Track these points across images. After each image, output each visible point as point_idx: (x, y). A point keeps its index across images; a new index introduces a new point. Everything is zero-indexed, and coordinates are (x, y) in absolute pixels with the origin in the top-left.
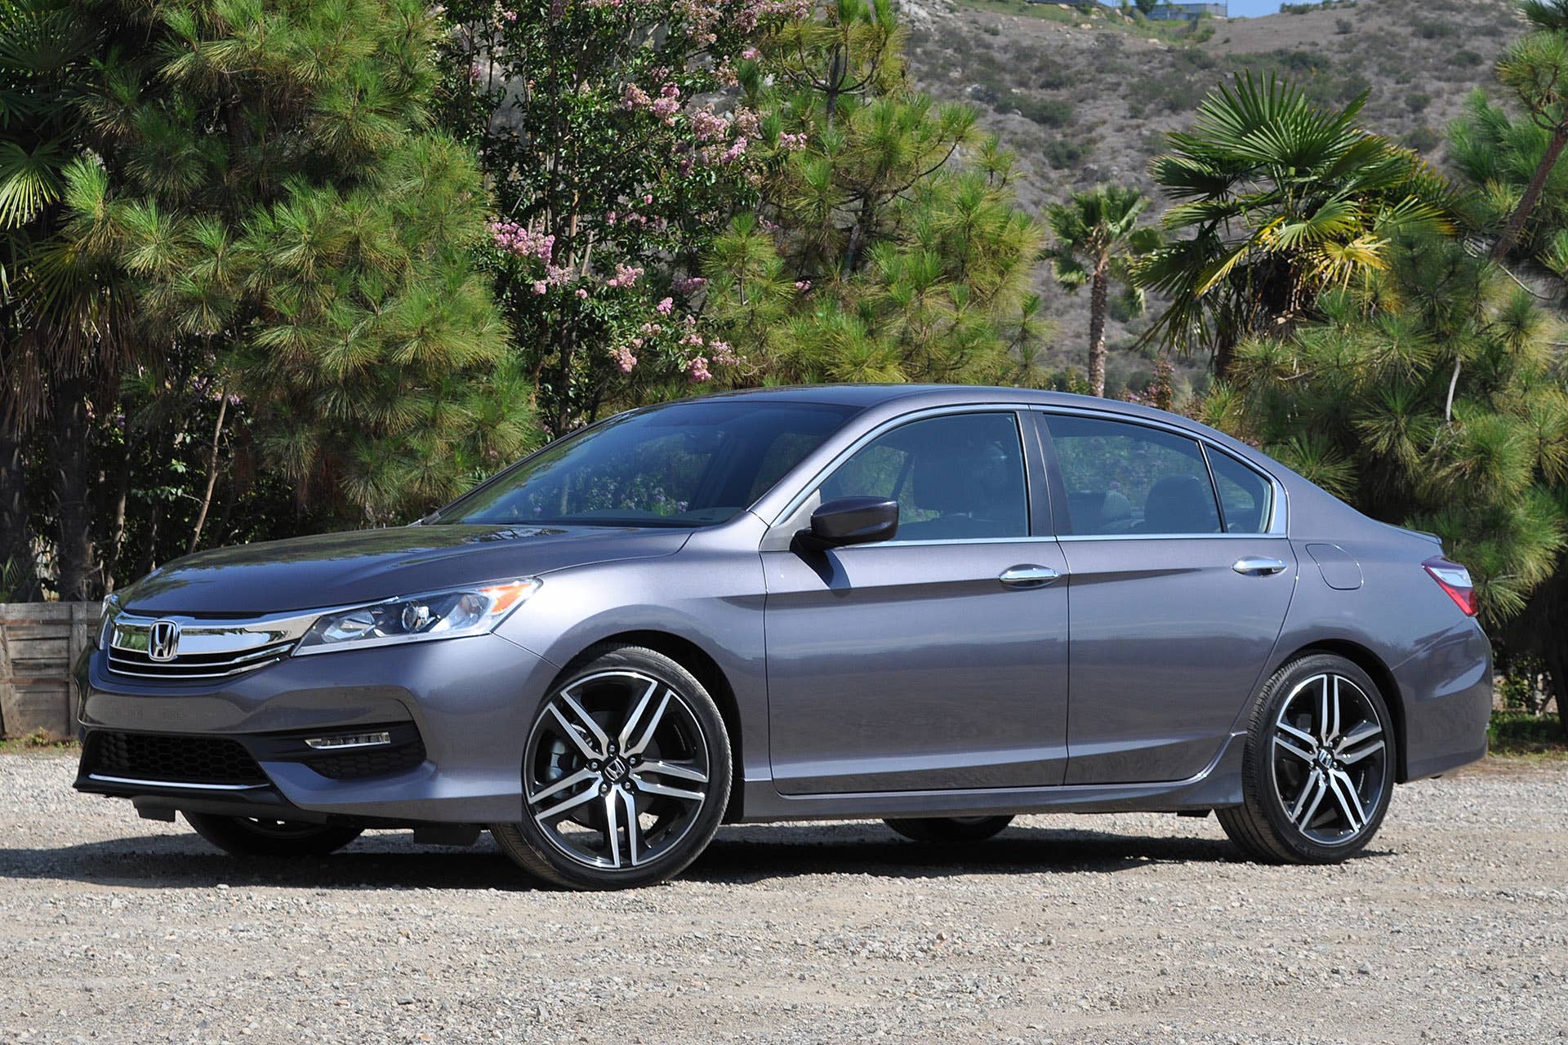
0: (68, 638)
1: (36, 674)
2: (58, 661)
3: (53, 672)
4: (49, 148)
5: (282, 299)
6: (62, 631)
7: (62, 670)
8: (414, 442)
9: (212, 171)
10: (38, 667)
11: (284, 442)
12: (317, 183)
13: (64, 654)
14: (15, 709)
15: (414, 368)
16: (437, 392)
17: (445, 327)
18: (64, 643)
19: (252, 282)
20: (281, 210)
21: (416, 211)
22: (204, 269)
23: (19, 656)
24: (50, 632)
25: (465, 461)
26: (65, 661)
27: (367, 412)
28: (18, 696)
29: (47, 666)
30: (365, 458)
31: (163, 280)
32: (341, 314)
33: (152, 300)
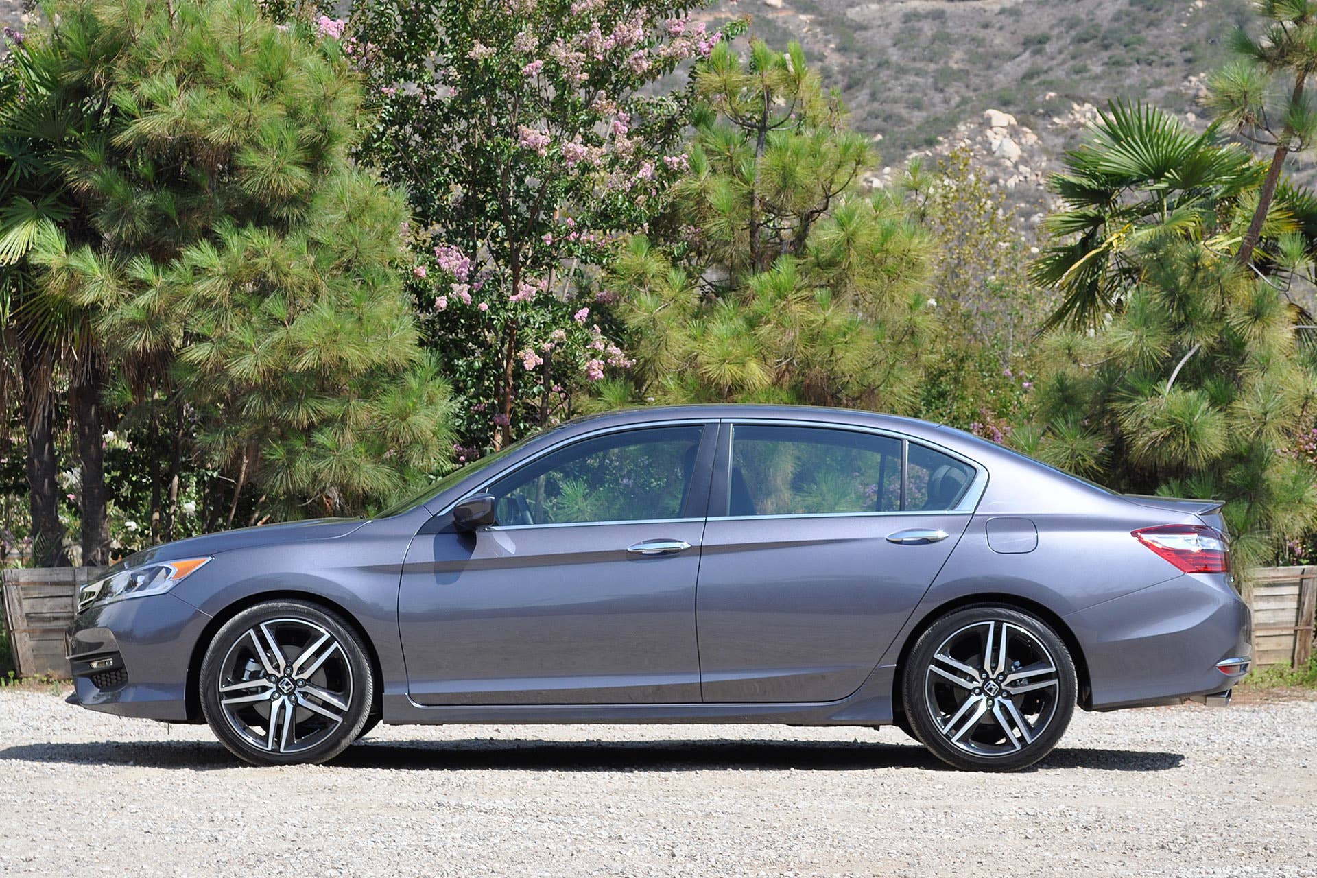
0: (72, 596)
1: (47, 625)
2: (65, 615)
3: (61, 623)
6: (67, 591)
7: (68, 622)
10: (49, 620)
13: (70, 609)
14: (30, 653)
18: (69, 600)
22: (143, 300)
23: (32, 611)
24: (58, 591)
26: (71, 614)
28: (32, 643)
29: (56, 619)
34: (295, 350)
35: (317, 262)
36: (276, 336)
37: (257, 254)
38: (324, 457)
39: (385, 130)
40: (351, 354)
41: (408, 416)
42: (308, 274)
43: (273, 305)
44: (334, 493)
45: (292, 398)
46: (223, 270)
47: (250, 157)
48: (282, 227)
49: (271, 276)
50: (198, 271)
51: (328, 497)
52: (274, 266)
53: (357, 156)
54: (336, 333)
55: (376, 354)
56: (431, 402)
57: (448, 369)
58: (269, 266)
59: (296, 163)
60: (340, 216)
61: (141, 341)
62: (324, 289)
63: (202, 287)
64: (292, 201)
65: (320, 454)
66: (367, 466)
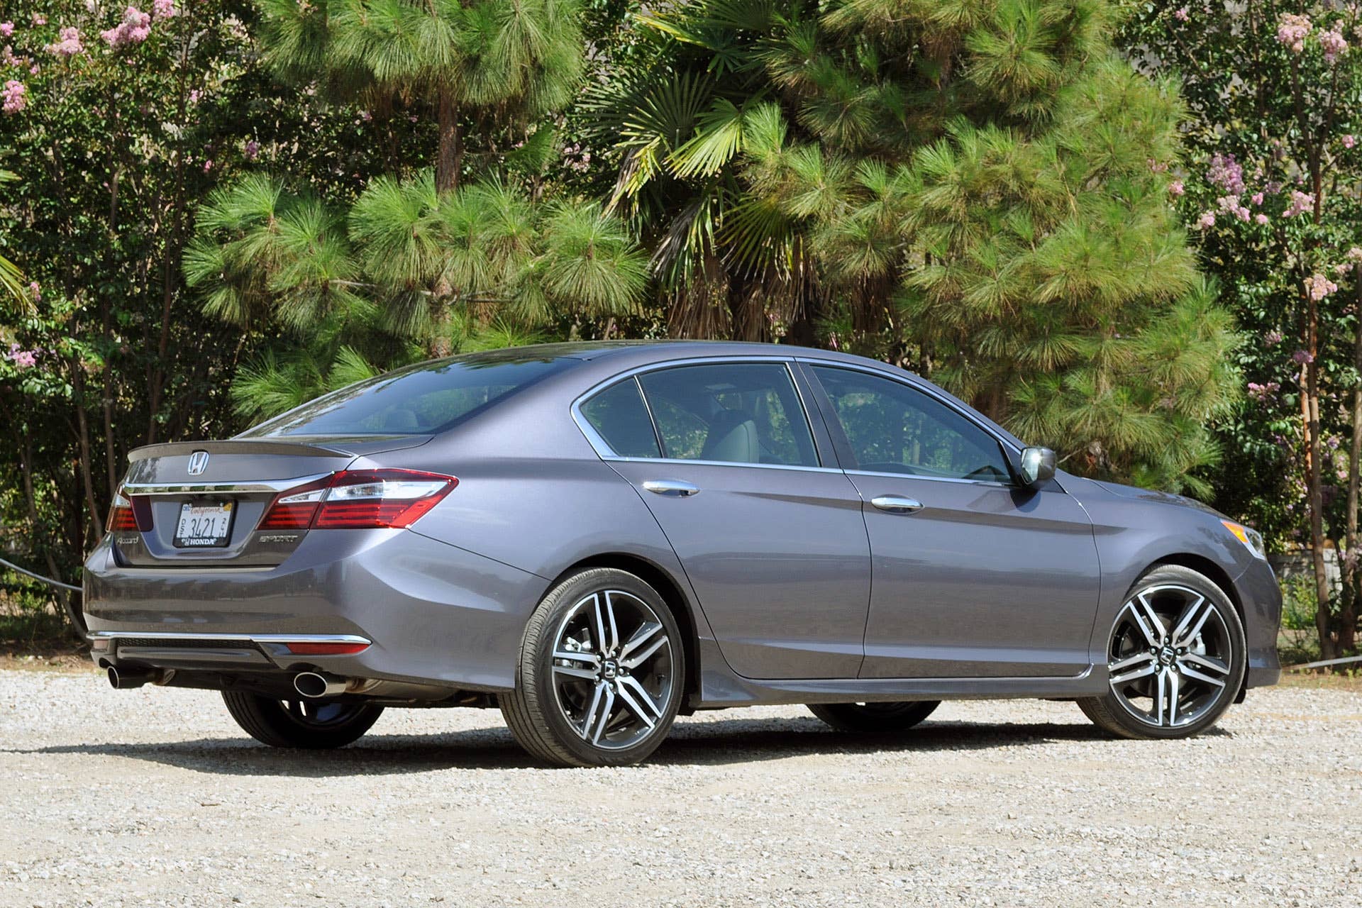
34: (1041, 278)
35: (1069, 171)
36: (1020, 261)
37: (998, 160)
38: (1078, 405)
39: (1156, 11)
40: (1104, 281)
41: (1177, 354)
42: (1057, 185)
43: (1018, 222)
44: (1097, 448)
45: (1035, 335)
46: (957, 178)
47: (985, 43)
48: (1027, 127)
49: (1013, 185)
50: (930, 180)
51: (1090, 455)
52: (1017, 175)
53: (1119, 42)
54: (1086, 257)
55: (1136, 283)
56: (1208, 336)
57: (1228, 296)
58: (1010, 174)
59: (1038, 49)
60: (1091, 115)
61: (862, 264)
62: (1072, 204)
63: (934, 197)
64: (1034, 93)
65: (1075, 400)
66: (1132, 416)
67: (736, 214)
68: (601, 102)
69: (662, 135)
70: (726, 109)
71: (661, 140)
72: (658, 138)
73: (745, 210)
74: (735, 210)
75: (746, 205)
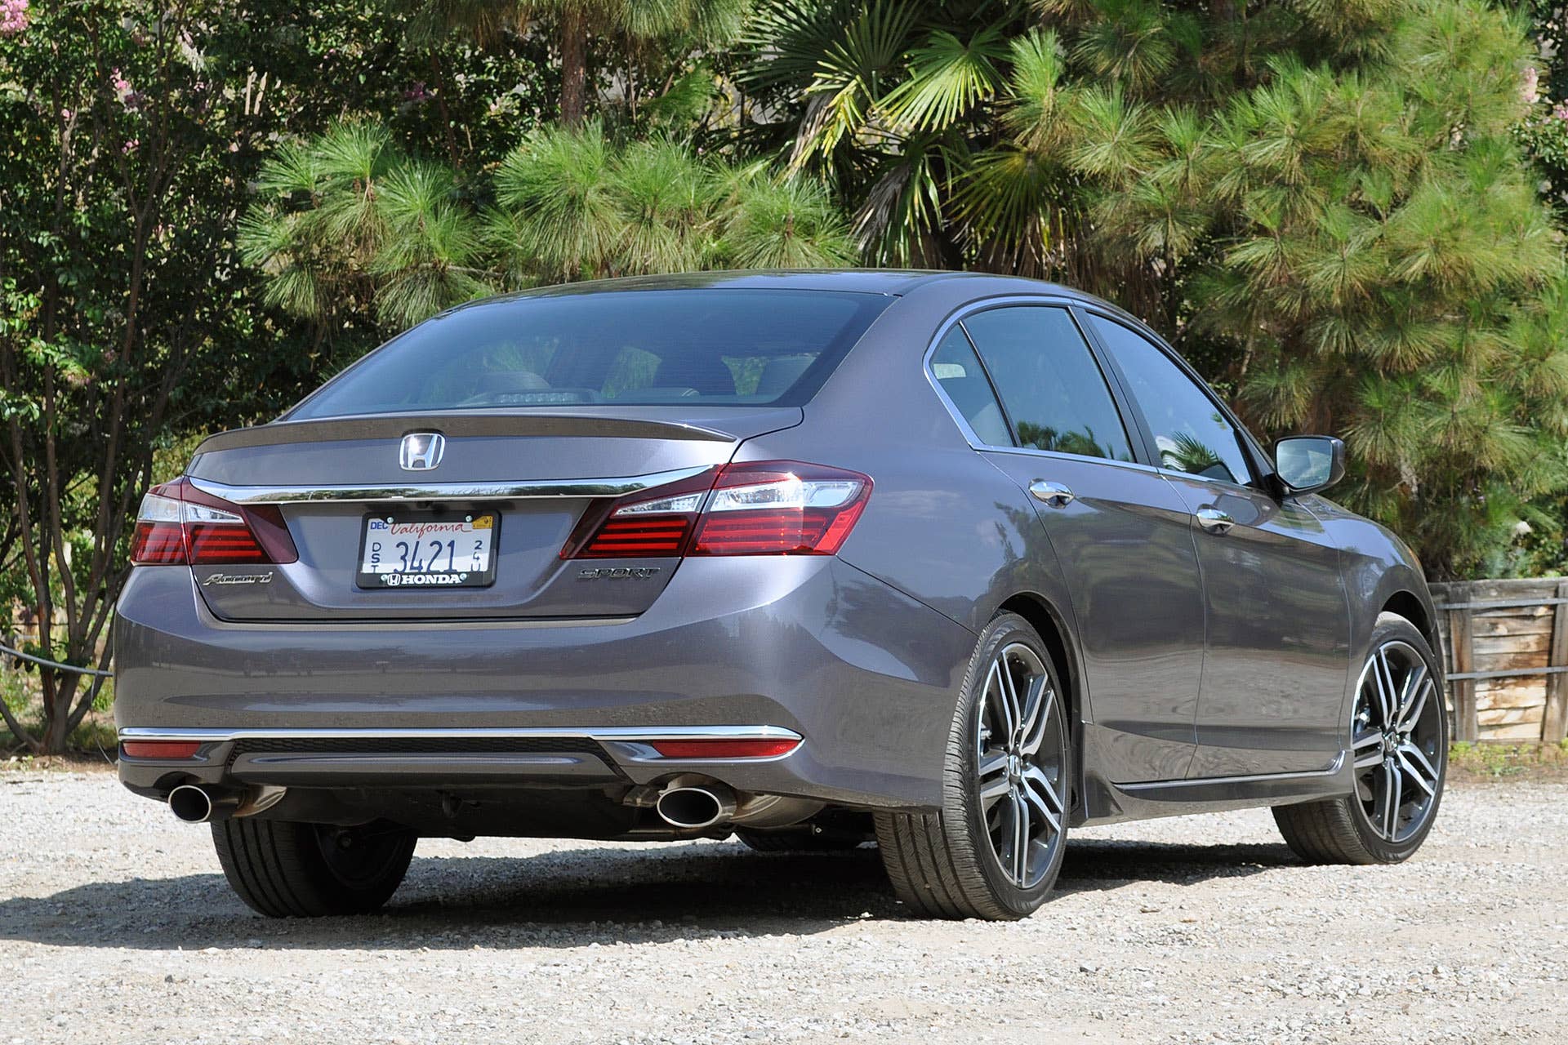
4: (989, 35)
5: (1259, 207)
8: (1436, 382)
9: (1182, 53)
11: (1273, 383)
12: (1310, 62)
15: (1428, 286)
16: (1466, 317)
17: (1464, 234)
19: (1225, 187)
20: (1262, 96)
21: (1437, 92)
25: (1501, 404)
27: (1373, 344)
30: (1372, 400)
31: (1118, 188)
32: (1336, 221)
33: (1107, 211)
67: (967, 181)
68: (766, 36)
69: (858, 77)
70: (945, 44)
71: (858, 86)
72: (854, 83)
73: (978, 176)
74: (965, 176)
75: (981, 169)
